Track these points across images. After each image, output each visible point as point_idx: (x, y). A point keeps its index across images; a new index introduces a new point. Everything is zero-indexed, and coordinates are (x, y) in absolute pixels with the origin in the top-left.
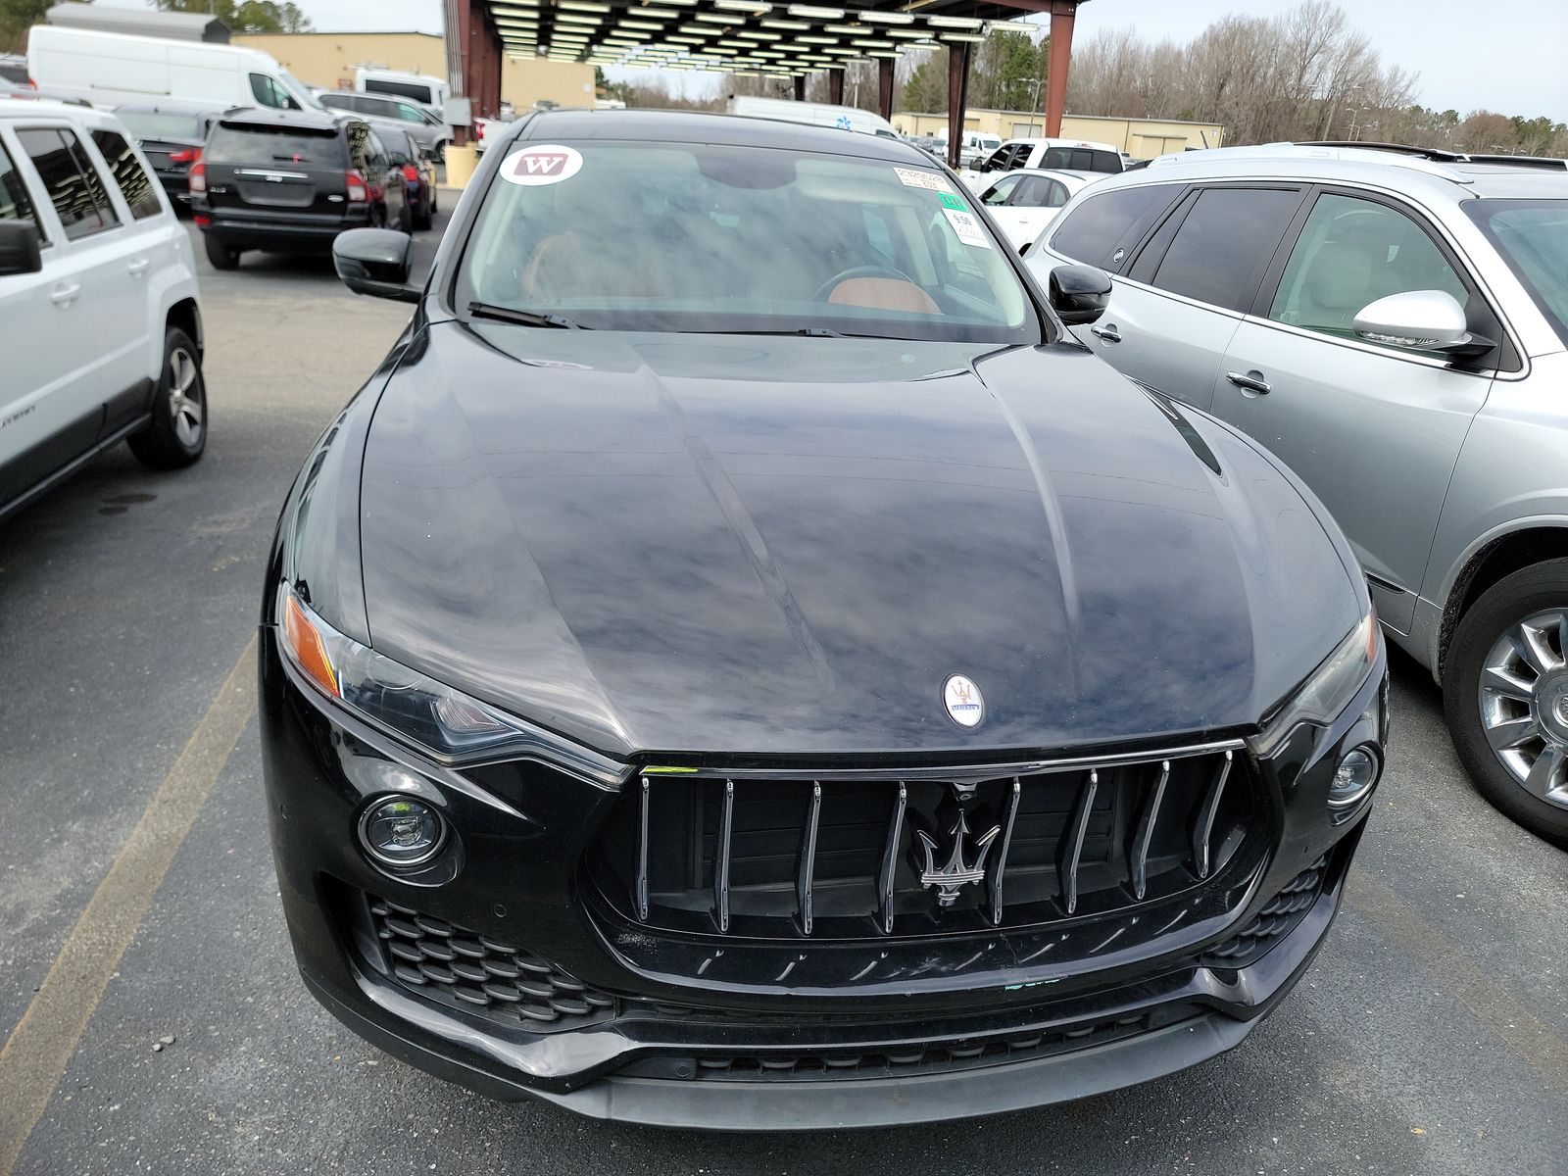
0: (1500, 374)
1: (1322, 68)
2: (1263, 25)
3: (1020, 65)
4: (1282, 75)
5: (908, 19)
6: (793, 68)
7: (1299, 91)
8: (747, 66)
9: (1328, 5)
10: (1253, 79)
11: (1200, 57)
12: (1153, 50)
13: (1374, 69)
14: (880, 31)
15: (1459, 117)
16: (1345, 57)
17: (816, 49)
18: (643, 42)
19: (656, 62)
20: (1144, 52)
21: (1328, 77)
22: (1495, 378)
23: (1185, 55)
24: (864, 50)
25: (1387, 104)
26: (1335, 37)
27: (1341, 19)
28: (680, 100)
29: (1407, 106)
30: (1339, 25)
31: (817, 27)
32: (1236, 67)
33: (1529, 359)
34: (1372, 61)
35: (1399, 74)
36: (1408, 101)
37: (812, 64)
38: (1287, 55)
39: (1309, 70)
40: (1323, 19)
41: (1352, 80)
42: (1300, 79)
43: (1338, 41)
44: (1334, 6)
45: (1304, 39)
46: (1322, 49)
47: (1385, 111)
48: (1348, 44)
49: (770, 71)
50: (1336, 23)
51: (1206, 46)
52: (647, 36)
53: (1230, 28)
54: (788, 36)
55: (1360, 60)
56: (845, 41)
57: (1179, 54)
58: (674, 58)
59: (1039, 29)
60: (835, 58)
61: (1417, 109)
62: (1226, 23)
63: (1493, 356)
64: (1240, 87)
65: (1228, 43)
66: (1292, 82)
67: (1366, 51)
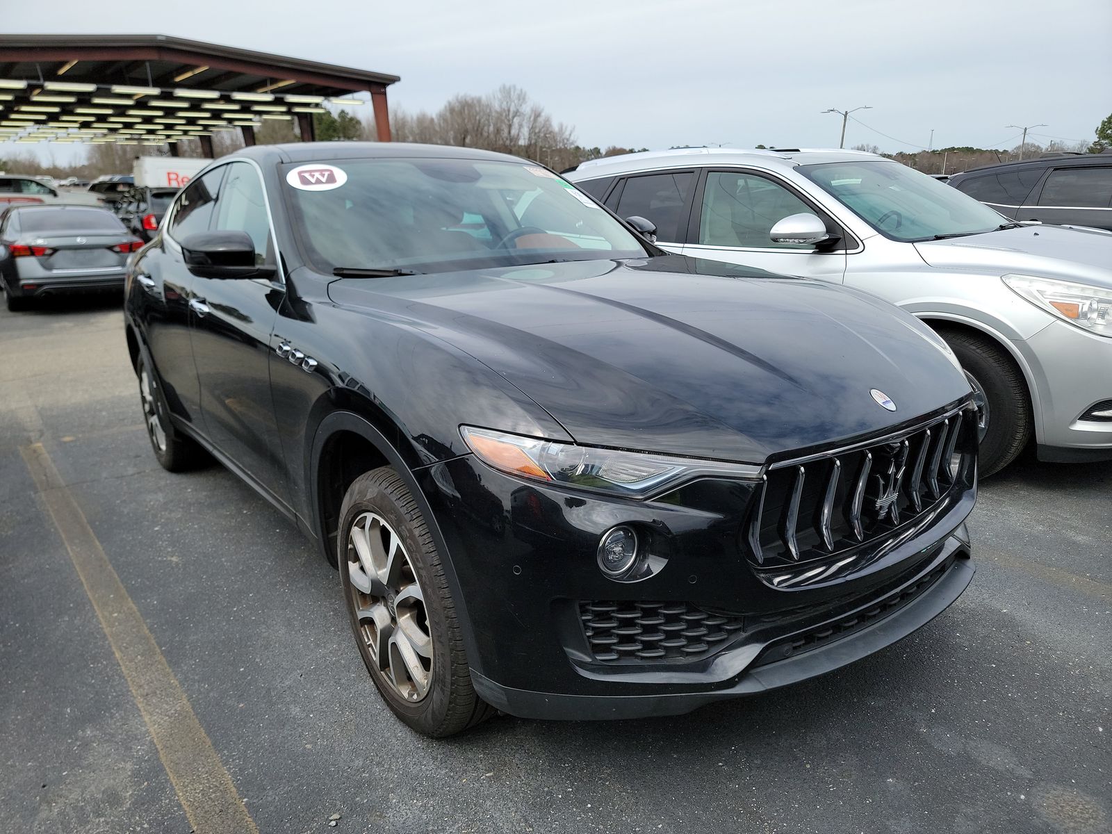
0: (848, 252)
1: (521, 126)
2: (479, 101)
3: (328, 130)
4: (498, 131)
5: (269, 98)
6: (168, 136)
7: (511, 140)
8: (128, 137)
9: (514, 87)
10: (481, 134)
11: (445, 120)
12: (415, 118)
13: (550, 125)
14: (246, 107)
15: (601, 151)
16: (532, 118)
17: (192, 121)
18: (37, 122)
19: (46, 138)
20: (409, 119)
21: (525, 131)
22: (846, 254)
23: (436, 120)
24: (230, 121)
25: (560, 145)
26: (524, 106)
27: (525, 95)
28: (51, 167)
29: (573, 146)
30: (524, 99)
31: (196, 105)
32: (469, 126)
33: (862, 241)
34: (548, 120)
35: (564, 128)
36: (572, 143)
37: (186, 133)
38: (498, 118)
39: (513, 127)
40: (514, 96)
41: (539, 132)
42: (509, 133)
43: (526, 109)
44: (518, 87)
45: (506, 109)
46: (518, 114)
47: (560, 150)
48: (532, 110)
49: (148, 140)
50: (522, 98)
51: (448, 114)
52: (43, 117)
53: (460, 103)
54: (170, 112)
55: (541, 120)
56: (216, 115)
57: (432, 120)
58: (64, 133)
59: (364, 103)
60: (206, 127)
61: (577, 148)
62: (457, 99)
63: (841, 243)
64: (475, 139)
65: (461, 113)
66: (505, 134)
67: (543, 114)
